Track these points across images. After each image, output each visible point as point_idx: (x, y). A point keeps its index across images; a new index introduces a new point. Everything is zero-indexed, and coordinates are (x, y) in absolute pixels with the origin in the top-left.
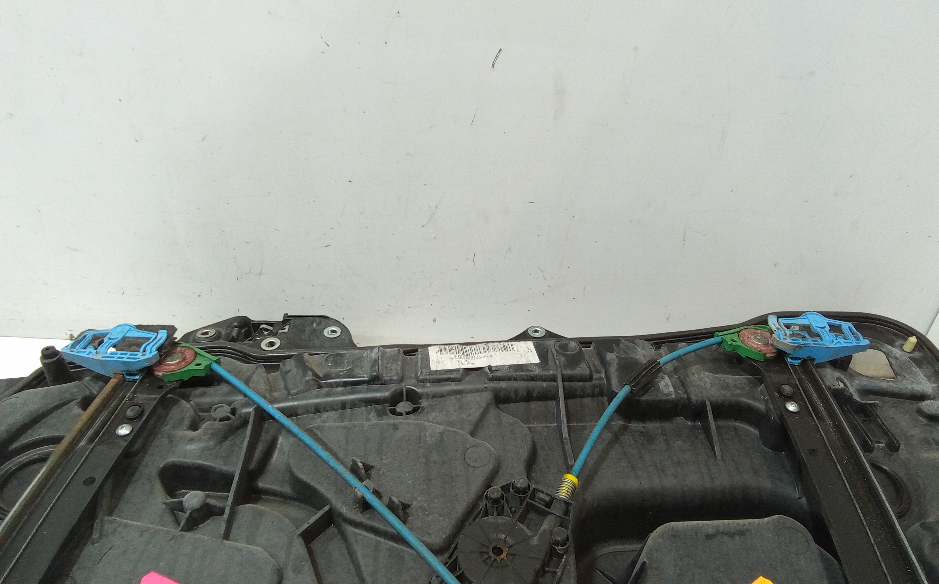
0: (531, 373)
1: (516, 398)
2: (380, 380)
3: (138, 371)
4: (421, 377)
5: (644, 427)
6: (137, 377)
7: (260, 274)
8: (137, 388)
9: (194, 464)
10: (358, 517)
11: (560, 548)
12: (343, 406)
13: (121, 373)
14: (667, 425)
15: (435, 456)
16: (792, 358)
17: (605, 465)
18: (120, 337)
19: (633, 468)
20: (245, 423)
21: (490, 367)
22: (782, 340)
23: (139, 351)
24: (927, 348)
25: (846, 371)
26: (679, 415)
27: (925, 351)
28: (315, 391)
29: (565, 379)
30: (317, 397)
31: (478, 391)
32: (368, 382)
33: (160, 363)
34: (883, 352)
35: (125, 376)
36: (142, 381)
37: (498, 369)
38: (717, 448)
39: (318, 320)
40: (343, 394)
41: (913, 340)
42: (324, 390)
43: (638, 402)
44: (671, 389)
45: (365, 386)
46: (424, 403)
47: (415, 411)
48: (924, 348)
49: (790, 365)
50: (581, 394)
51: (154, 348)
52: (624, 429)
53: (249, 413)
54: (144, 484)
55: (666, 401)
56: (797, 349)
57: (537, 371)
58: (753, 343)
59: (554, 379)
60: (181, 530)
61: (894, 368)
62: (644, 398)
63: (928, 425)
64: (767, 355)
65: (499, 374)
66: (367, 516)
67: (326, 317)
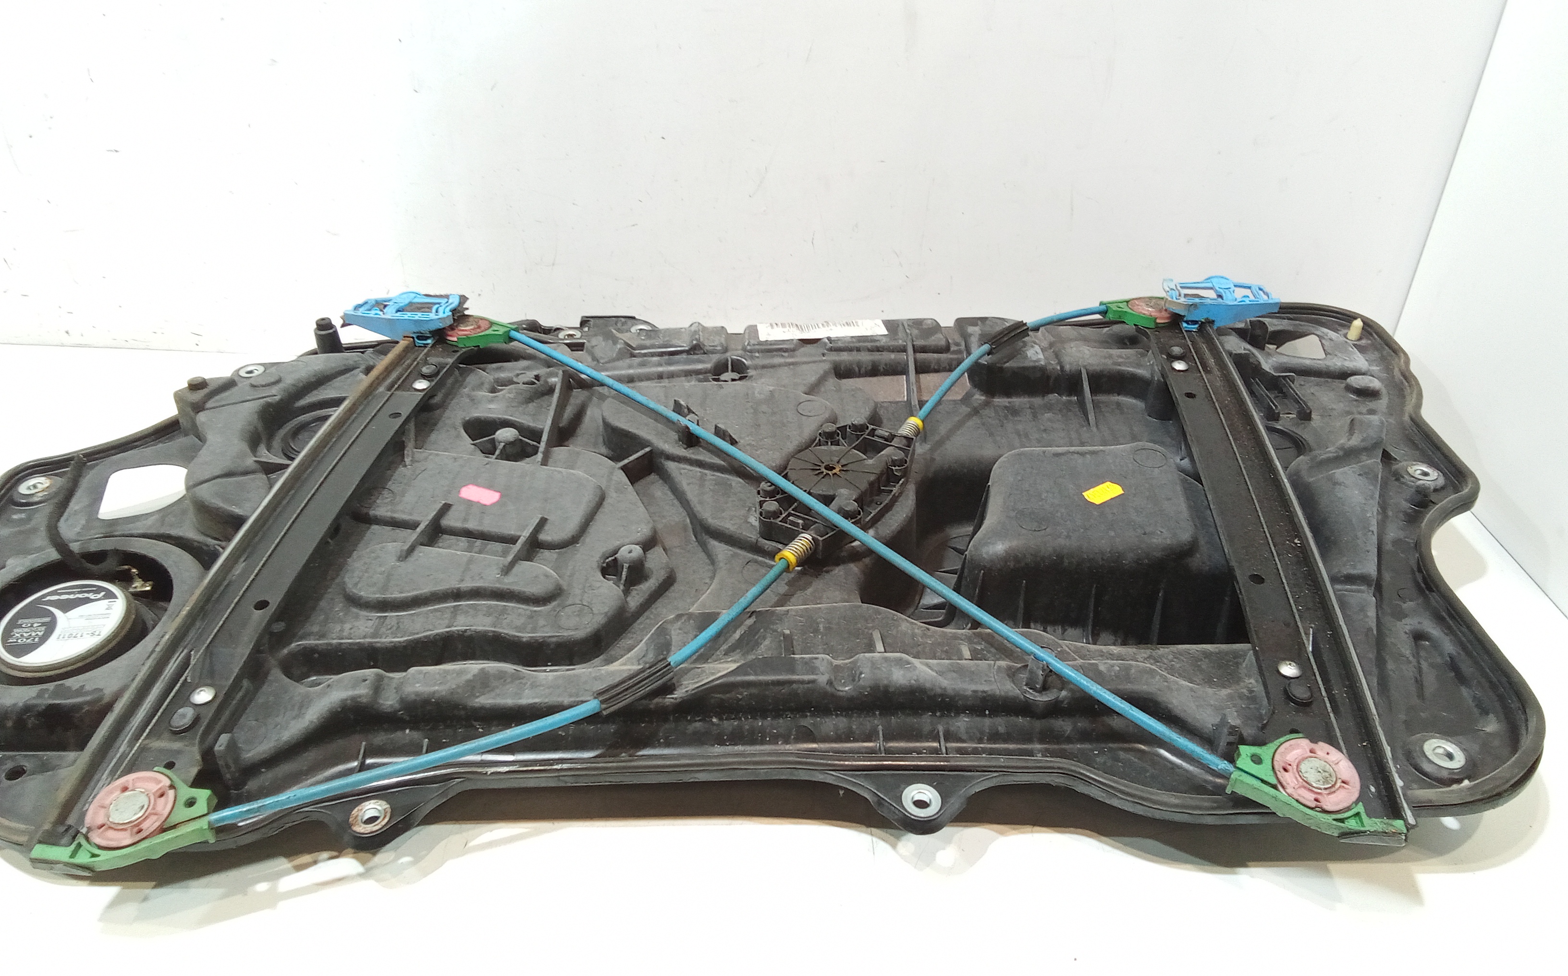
0: (878, 344)
1: (860, 371)
2: (701, 349)
3: (430, 332)
4: (749, 348)
5: (1009, 403)
6: (429, 341)
7: (553, 264)
8: (429, 351)
9: (499, 419)
10: (681, 452)
11: (897, 468)
12: (660, 376)
13: (412, 335)
14: (1037, 401)
15: (764, 408)
16: (1187, 322)
17: (959, 432)
18: (407, 302)
19: (991, 434)
20: (551, 390)
21: (829, 338)
22: (1175, 300)
23: (431, 312)
24: (1377, 333)
25: (1264, 349)
26: (1052, 392)
27: (1375, 339)
28: (628, 361)
29: (916, 350)
30: (630, 367)
31: (814, 362)
32: (688, 352)
33: (452, 328)
34: (1316, 335)
35: (416, 340)
36: (433, 346)
37: (838, 339)
38: (1091, 417)
39: (623, 320)
40: (660, 365)
41: (1358, 323)
42: (637, 360)
43: (1001, 369)
44: (1041, 356)
45: (684, 356)
46: (751, 372)
47: (741, 379)
48: (1374, 335)
49: (1186, 331)
50: (936, 367)
51: (448, 309)
52: (986, 404)
53: (556, 382)
54: (448, 431)
55: (1034, 368)
56: (1192, 308)
57: (883, 342)
58: (1143, 309)
59: (904, 350)
60: (496, 459)
61: (1326, 348)
62: (1007, 365)
63: (1356, 400)
64: (1158, 321)
65: (840, 344)
66: (691, 451)
67: (633, 318)
